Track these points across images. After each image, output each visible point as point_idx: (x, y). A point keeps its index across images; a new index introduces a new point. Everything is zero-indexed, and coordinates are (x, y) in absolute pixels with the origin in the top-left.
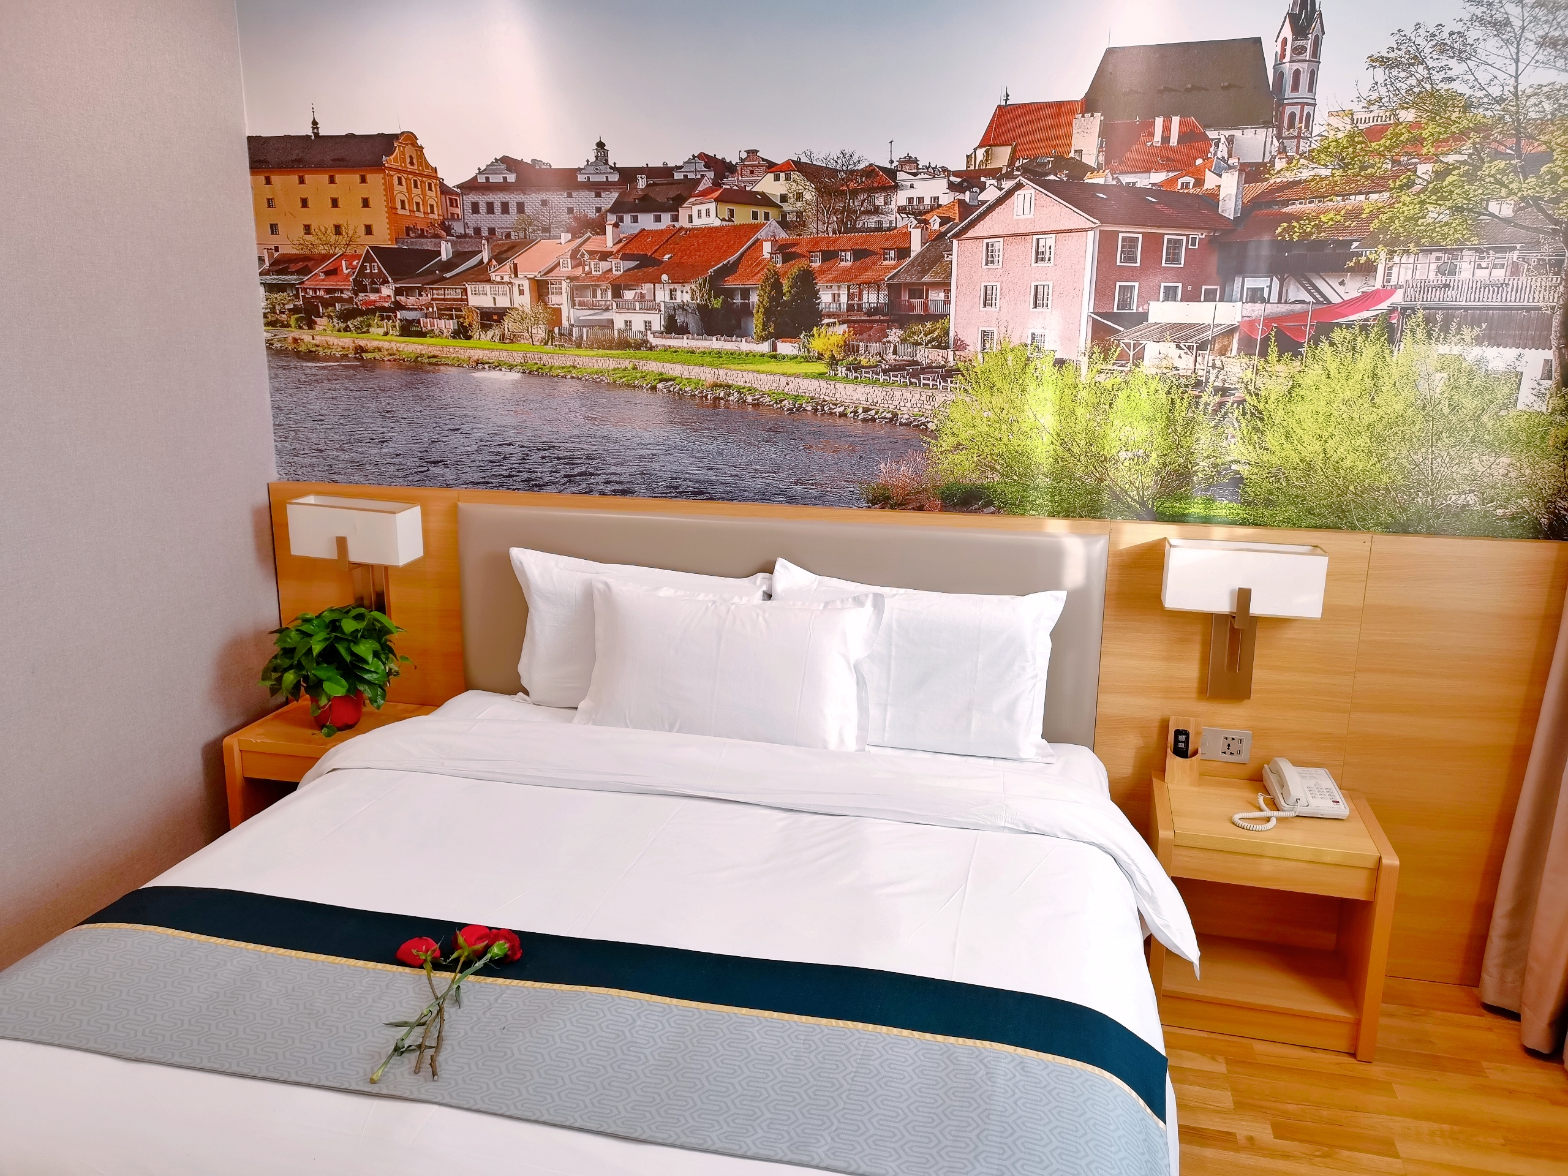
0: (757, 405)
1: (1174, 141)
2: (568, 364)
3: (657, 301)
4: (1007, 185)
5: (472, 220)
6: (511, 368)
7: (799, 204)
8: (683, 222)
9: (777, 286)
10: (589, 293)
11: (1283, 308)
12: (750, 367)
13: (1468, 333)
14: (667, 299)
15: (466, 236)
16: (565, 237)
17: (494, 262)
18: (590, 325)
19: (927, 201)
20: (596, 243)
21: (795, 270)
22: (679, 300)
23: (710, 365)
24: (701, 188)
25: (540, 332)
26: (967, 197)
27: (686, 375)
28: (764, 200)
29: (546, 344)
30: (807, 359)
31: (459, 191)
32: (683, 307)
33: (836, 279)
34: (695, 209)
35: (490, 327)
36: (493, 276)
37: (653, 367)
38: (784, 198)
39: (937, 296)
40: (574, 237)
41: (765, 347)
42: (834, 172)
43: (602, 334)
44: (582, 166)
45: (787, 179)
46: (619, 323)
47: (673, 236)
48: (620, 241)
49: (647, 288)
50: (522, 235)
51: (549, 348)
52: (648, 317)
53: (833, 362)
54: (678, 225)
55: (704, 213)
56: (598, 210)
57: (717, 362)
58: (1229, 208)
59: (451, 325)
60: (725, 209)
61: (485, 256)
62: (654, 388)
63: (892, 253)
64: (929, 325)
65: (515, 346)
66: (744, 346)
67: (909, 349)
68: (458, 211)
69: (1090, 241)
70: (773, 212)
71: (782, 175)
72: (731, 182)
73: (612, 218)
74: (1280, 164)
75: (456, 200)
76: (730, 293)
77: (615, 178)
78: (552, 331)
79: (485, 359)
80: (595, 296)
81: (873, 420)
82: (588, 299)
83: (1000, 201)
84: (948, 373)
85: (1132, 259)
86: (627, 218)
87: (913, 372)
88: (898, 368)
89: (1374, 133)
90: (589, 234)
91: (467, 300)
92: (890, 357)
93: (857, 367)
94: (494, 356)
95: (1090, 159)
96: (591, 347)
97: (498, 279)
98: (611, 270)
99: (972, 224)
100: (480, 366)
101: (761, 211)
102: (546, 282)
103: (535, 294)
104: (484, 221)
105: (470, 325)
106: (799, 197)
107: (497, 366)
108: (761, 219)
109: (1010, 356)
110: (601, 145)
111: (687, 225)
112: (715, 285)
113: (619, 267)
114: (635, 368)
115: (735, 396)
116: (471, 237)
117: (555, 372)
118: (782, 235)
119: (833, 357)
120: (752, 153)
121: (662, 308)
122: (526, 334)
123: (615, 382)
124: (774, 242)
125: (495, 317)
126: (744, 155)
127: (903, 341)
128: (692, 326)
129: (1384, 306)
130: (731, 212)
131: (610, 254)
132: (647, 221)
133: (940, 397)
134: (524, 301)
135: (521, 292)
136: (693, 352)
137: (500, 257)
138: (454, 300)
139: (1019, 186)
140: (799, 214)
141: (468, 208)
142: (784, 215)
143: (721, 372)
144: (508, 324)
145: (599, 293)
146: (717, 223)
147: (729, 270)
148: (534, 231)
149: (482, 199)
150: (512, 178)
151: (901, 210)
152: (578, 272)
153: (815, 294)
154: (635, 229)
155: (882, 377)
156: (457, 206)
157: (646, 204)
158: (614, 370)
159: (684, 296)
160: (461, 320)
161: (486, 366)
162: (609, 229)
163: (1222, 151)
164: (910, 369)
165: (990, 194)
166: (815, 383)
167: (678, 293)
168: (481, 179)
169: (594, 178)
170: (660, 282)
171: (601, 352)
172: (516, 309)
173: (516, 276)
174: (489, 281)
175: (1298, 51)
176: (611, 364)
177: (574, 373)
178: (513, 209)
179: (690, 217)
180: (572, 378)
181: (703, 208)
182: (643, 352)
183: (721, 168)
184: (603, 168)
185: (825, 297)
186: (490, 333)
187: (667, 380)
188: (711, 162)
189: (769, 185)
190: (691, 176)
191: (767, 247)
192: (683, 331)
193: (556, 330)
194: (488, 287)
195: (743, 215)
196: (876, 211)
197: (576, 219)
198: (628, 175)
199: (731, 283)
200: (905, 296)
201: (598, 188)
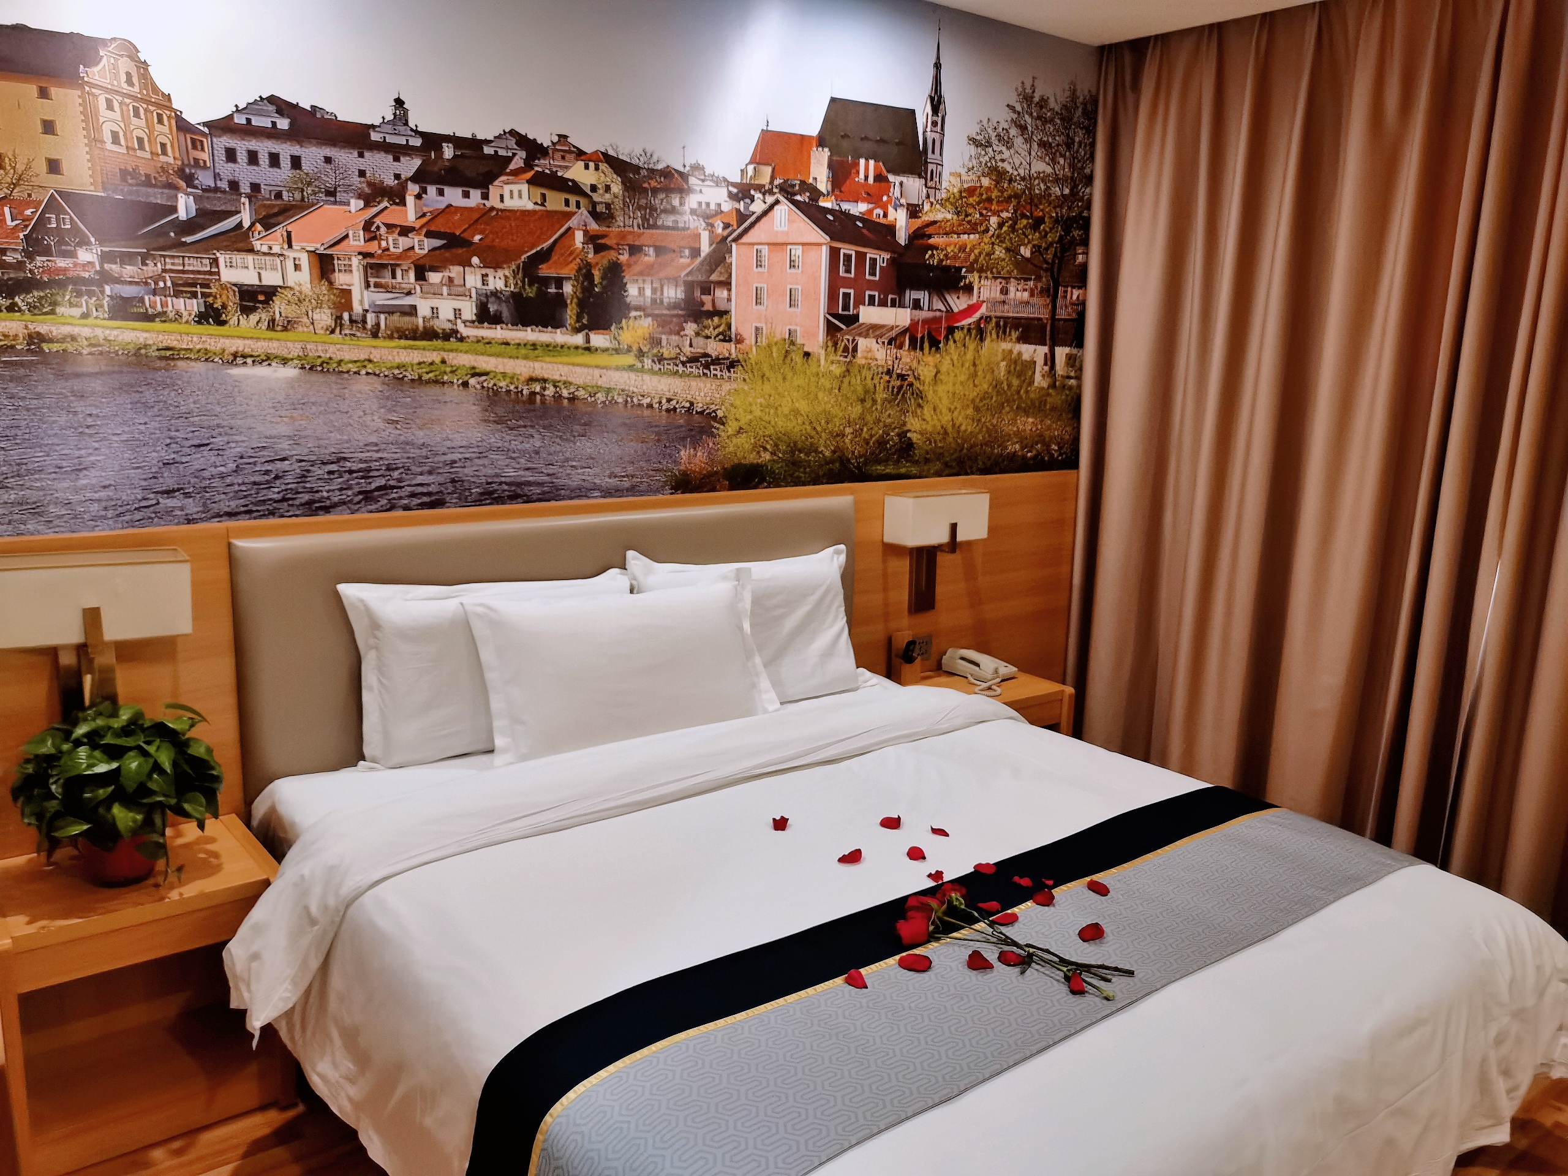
0: (573, 399)
1: (871, 180)
2: (363, 357)
3: (468, 285)
4: (770, 199)
5: (227, 170)
6: (285, 361)
7: (607, 196)
8: (494, 201)
9: (589, 276)
10: (388, 274)
11: (930, 314)
12: (565, 359)
13: (1015, 335)
14: (479, 285)
15: (216, 189)
16: (356, 204)
17: (259, 227)
18: (389, 311)
19: (713, 207)
20: (394, 214)
21: (605, 262)
22: (491, 287)
23: (526, 358)
24: (512, 166)
25: (324, 318)
26: (741, 206)
27: (500, 369)
28: (575, 188)
29: (333, 332)
30: (617, 351)
31: (206, 130)
32: (495, 294)
33: (641, 273)
34: (507, 189)
35: (253, 309)
36: (257, 245)
37: (463, 359)
38: (594, 188)
39: (721, 294)
40: (367, 205)
41: (579, 339)
42: (637, 169)
43: (406, 322)
44: (377, 123)
45: (597, 168)
46: (424, 309)
47: (485, 216)
48: (424, 215)
49: (455, 271)
50: (298, 196)
51: (337, 336)
52: (457, 304)
53: (641, 354)
54: (488, 204)
55: (516, 194)
56: (397, 176)
57: (532, 354)
58: (902, 238)
59: (195, 306)
60: (538, 192)
61: (246, 217)
62: (465, 384)
63: (687, 252)
64: (716, 319)
65: (289, 335)
66: (559, 337)
67: (700, 341)
68: (205, 156)
69: (824, 251)
70: (583, 201)
71: (592, 165)
72: (542, 165)
73: (413, 188)
74: (927, 207)
75: (202, 142)
76: (545, 281)
77: (417, 142)
78: (339, 318)
79: (247, 351)
80: (394, 277)
81: (675, 409)
82: (387, 279)
83: (765, 213)
84: (732, 365)
85: (848, 271)
86: (432, 190)
87: (706, 362)
88: (693, 359)
89: (971, 191)
90: (385, 204)
91: (218, 273)
92: (687, 350)
93: (660, 359)
94: (260, 347)
95: (823, 186)
96: (391, 337)
97: (265, 249)
98: (413, 248)
99: (746, 231)
100: (239, 360)
101: (573, 199)
102: (331, 257)
103: (317, 271)
104: (245, 174)
105: (224, 306)
106: (608, 188)
107: (267, 359)
108: (572, 208)
109: (775, 350)
110: (399, 103)
111: (498, 205)
112: (529, 270)
113: (423, 245)
114: (443, 362)
115: (550, 391)
116: (224, 192)
117: (344, 368)
118: (593, 226)
119: (640, 350)
120: (563, 138)
121: (474, 295)
122: (305, 320)
123: (420, 377)
124: (586, 232)
125: (261, 298)
126: (556, 139)
127: (697, 334)
128: (506, 314)
129: (977, 315)
130: (544, 196)
131: (412, 229)
132: (454, 196)
133: (726, 387)
134: (302, 279)
135: (297, 267)
136: (507, 344)
137: (268, 221)
138: (199, 272)
139: (777, 202)
140: (608, 206)
141: (221, 155)
142: (594, 204)
143: (537, 365)
144: (279, 307)
145: (399, 273)
146: (530, 206)
147: (544, 256)
148: (315, 193)
149: (242, 146)
150: (283, 124)
151: (693, 212)
152: (373, 247)
153: (623, 287)
154: (441, 203)
155: (681, 368)
156: (203, 149)
157: (451, 176)
158: (420, 364)
159: (497, 282)
160: (210, 300)
161: (249, 360)
162: (410, 200)
163: (897, 193)
164: (703, 360)
165: (758, 207)
166: (626, 375)
167: (491, 279)
168: (240, 120)
169: (390, 139)
170: (470, 265)
171: (403, 342)
172: (291, 288)
173: (290, 246)
174: (251, 250)
175: (934, 124)
176: (415, 357)
177: (370, 368)
178: (285, 162)
179: (502, 196)
180: (368, 374)
181: (515, 188)
182: (453, 343)
183: (533, 149)
184: (402, 129)
185: (632, 291)
186: (254, 318)
187: (480, 375)
188: (523, 141)
189: (577, 172)
190: (502, 152)
191: (579, 236)
192: (495, 320)
193: (346, 316)
194: (250, 258)
195: (555, 201)
196: (673, 211)
197: (369, 184)
198: (432, 141)
199: (545, 270)
200: (697, 293)
201: (397, 152)
